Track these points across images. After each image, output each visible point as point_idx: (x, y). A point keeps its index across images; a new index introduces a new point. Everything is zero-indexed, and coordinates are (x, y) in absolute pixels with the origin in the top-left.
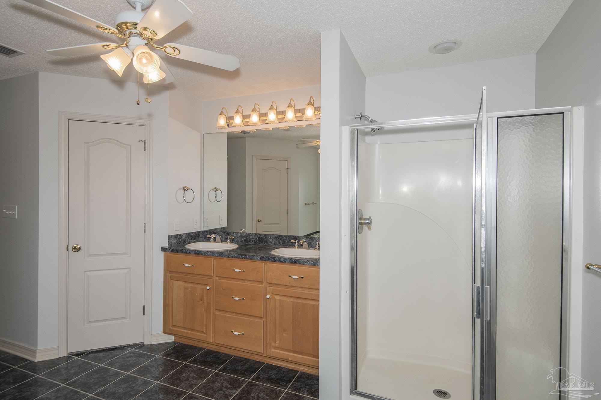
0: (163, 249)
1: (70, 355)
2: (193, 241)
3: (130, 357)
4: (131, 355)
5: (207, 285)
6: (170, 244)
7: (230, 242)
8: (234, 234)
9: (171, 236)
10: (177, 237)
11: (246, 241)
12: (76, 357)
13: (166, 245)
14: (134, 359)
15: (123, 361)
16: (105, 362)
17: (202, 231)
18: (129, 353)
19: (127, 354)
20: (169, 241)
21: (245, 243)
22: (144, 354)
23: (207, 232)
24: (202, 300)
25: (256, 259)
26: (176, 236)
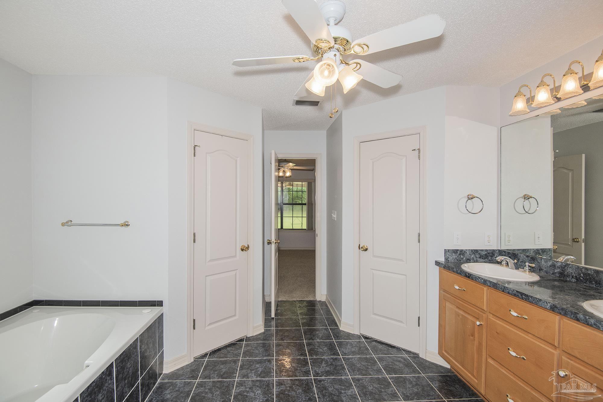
0: (437, 263)
1: (361, 336)
2: (482, 260)
3: (400, 361)
4: (402, 360)
5: (478, 319)
6: (446, 259)
7: (529, 271)
8: (543, 260)
9: (447, 251)
10: (457, 253)
11: (562, 274)
12: (363, 339)
13: (442, 259)
14: (401, 365)
15: (392, 362)
16: (378, 355)
17: (499, 250)
18: (401, 357)
19: (398, 357)
20: (445, 256)
21: (559, 277)
22: (413, 366)
23: (505, 252)
24: (473, 335)
25: (543, 306)
26: (455, 251)
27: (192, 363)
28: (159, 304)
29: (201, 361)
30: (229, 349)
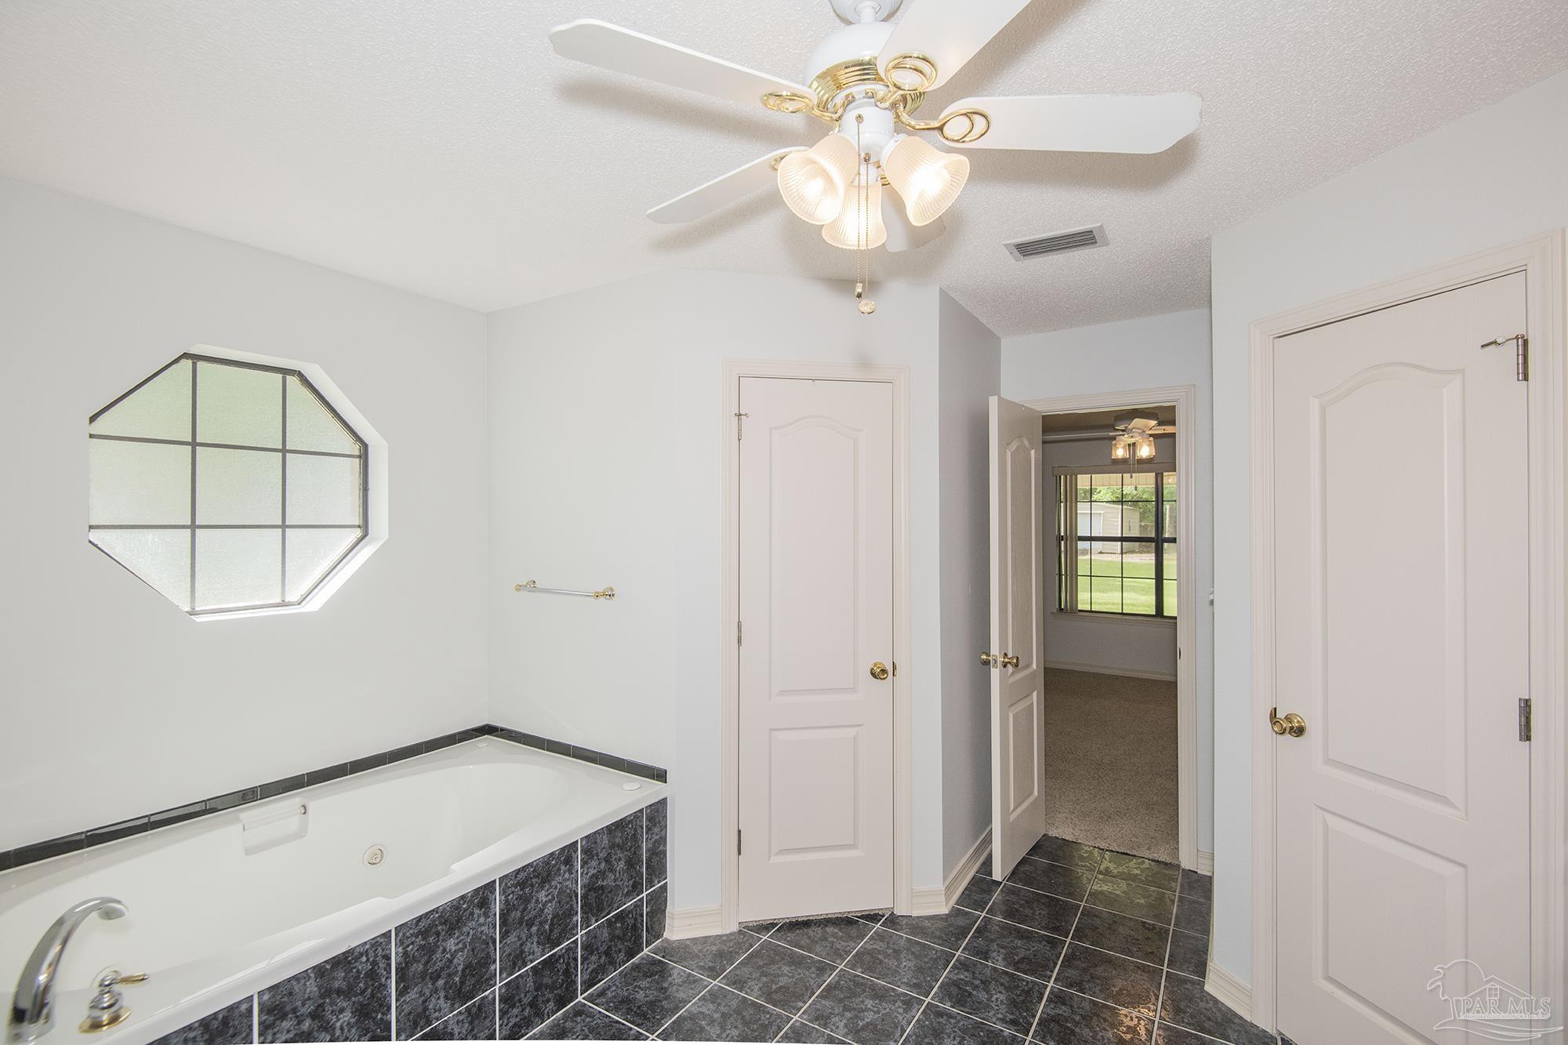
27: (731, 934)
28: (660, 775)
29: (752, 936)
30: (830, 929)
